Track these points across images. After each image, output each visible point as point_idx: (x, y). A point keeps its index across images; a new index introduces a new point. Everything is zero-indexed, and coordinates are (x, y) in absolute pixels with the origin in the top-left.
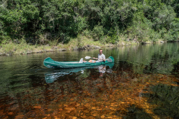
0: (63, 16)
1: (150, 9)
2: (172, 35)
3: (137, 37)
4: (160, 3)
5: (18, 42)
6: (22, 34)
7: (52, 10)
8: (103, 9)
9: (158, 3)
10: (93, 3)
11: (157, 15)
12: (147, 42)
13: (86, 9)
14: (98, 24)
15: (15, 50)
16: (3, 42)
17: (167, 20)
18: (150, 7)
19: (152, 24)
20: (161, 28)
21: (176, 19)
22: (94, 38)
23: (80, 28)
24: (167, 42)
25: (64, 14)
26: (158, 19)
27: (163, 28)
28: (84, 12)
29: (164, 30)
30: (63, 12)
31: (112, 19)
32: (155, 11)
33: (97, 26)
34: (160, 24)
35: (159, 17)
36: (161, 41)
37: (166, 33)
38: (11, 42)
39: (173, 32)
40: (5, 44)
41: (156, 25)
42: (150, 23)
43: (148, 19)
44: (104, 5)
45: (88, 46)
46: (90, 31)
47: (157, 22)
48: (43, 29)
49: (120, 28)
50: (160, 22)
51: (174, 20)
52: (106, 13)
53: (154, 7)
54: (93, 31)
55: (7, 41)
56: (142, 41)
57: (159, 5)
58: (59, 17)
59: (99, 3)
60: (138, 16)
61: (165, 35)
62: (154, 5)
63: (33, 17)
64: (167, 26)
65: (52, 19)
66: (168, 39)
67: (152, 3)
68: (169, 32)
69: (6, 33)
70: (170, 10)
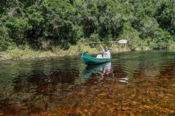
0: (65, 24)
1: (136, 20)
2: (157, 43)
3: (127, 45)
4: (144, 15)
5: (23, 48)
6: (25, 41)
7: (57, 18)
8: (98, 18)
9: (143, 15)
10: (90, 13)
11: (142, 25)
12: (136, 49)
13: (81, 19)
14: (94, 33)
15: (22, 56)
16: (10, 48)
17: (151, 30)
18: (136, 18)
19: (139, 33)
20: (146, 37)
21: (158, 29)
22: (90, 45)
23: (78, 35)
24: (153, 49)
25: (66, 22)
26: (144, 29)
27: (149, 37)
28: (80, 22)
29: (149, 39)
30: (65, 20)
31: (107, 28)
32: (141, 21)
33: (93, 33)
34: (146, 33)
35: (144, 27)
36: (148, 49)
37: (151, 41)
38: (17, 48)
39: (157, 40)
40: (11, 49)
41: (142, 34)
42: (137, 32)
43: (135, 29)
44: (100, 15)
45: (87, 52)
46: (87, 38)
47: (143, 31)
48: (45, 36)
49: (113, 36)
50: (146, 31)
51: (157, 30)
52: (102, 22)
53: (140, 18)
54: (90, 38)
55: (13, 47)
56: (132, 48)
57: (144, 16)
58: (62, 24)
59: (95, 13)
60: (127, 25)
61: (151, 43)
62: (140, 17)
63: (39, 24)
64: (151, 35)
65: (56, 27)
66: (153, 47)
67: (138, 15)
68: (154, 40)
69: (11, 40)
70: (154, 21)
